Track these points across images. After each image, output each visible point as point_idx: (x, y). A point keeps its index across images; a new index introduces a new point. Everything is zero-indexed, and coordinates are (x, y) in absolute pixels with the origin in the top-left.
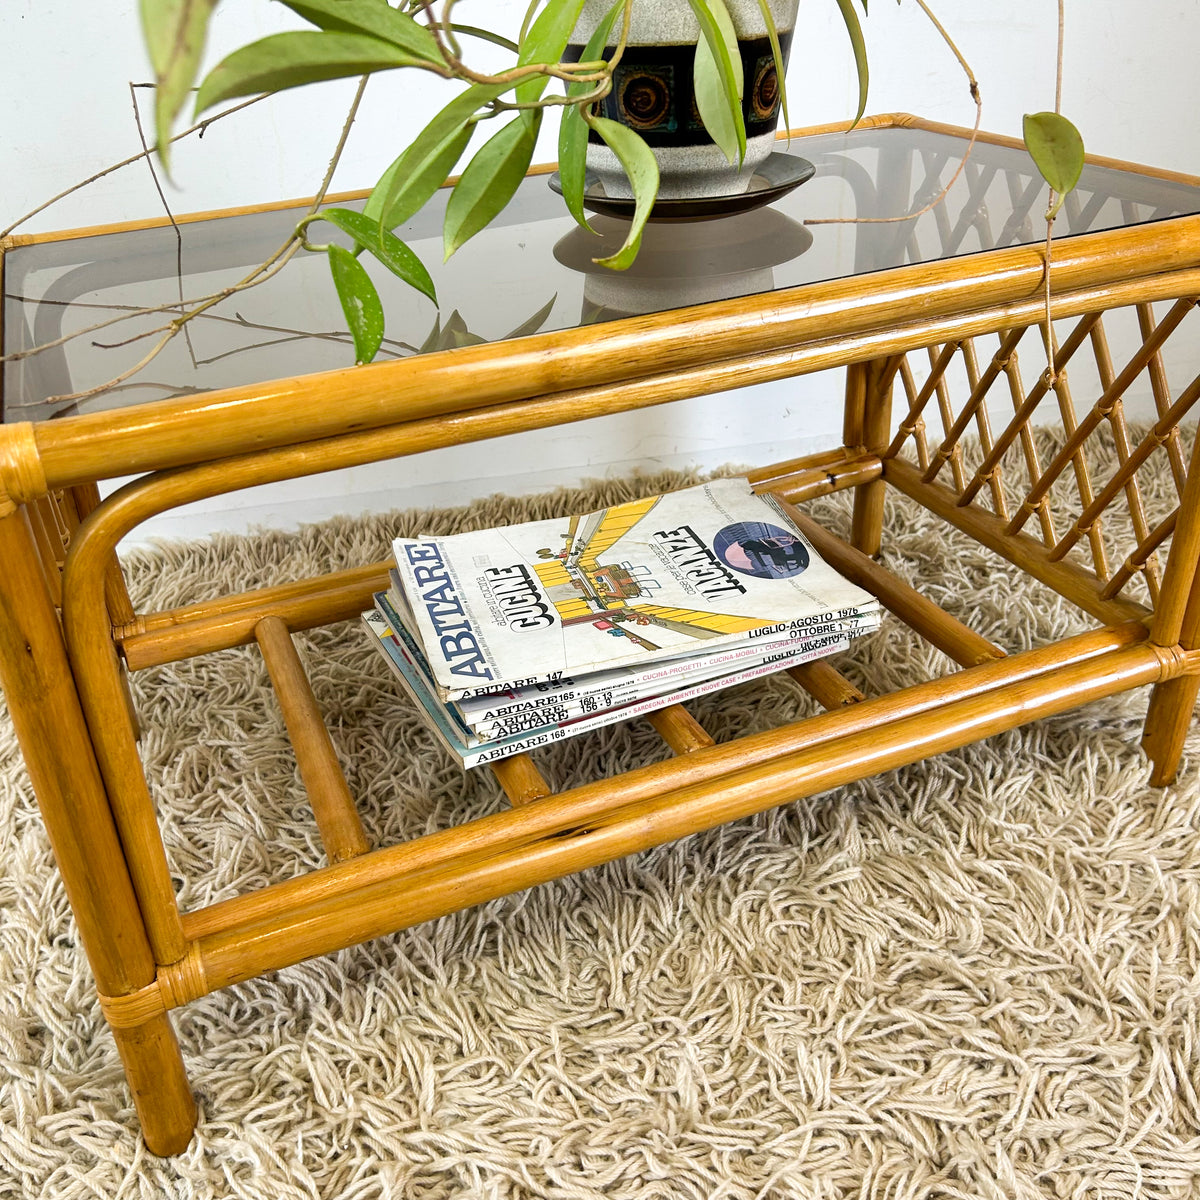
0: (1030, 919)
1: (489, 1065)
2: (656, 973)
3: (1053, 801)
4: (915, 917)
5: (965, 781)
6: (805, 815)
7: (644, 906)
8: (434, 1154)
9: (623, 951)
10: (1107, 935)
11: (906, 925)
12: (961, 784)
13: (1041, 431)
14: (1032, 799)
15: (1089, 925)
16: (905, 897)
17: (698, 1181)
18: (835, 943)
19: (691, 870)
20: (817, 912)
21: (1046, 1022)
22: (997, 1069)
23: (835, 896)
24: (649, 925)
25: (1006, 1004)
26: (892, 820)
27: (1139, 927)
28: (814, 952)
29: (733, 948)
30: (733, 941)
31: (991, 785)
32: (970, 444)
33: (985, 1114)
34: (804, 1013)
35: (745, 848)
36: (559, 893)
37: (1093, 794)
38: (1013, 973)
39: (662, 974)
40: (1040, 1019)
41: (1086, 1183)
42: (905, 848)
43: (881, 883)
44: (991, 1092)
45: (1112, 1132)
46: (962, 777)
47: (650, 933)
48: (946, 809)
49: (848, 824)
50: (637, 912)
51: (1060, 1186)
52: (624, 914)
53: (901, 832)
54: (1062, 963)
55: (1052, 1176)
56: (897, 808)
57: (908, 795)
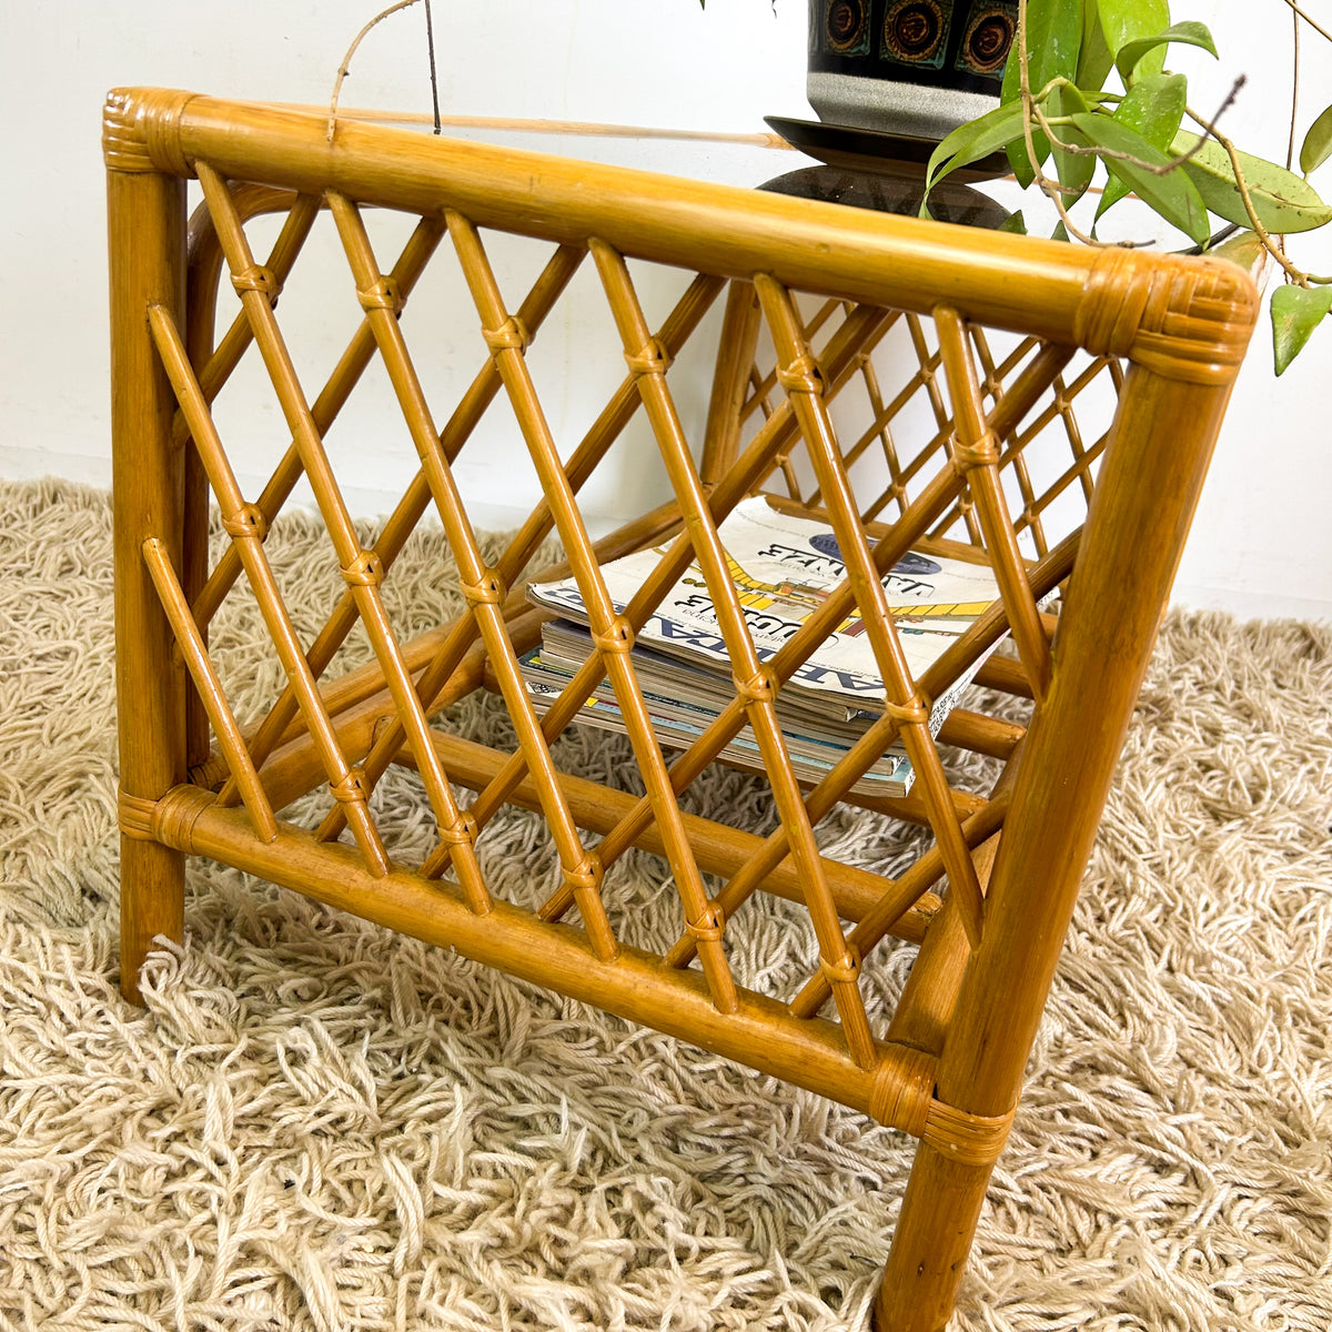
0: (1232, 1050)
1: (589, 1035)
3: (1272, 949)
4: (1100, 1017)
5: (1173, 909)
7: (789, 935)
8: (513, 1100)
9: (758, 969)
11: (1090, 1022)
12: (1169, 908)
13: (1299, 627)
14: (1248, 944)
15: (1302, 1071)
17: (812, 1195)
22: (1178, 1177)
24: (792, 956)
25: (1197, 1117)
26: (1085, 925)
29: (884, 996)
31: (1203, 918)
32: (1217, 622)
33: (1158, 1215)
37: (1319, 955)
40: (1235, 1141)
41: (1272, 1306)
42: (1094, 955)
44: (1168, 1197)
45: (1309, 1266)
46: (1172, 904)
47: (790, 962)
48: (1148, 929)
50: (780, 937)
51: (1240, 1303)
52: (765, 937)
53: (1092, 939)
54: (1267, 1096)
55: (1230, 1290)
56: (1091, 916)
57: (1106, 907)
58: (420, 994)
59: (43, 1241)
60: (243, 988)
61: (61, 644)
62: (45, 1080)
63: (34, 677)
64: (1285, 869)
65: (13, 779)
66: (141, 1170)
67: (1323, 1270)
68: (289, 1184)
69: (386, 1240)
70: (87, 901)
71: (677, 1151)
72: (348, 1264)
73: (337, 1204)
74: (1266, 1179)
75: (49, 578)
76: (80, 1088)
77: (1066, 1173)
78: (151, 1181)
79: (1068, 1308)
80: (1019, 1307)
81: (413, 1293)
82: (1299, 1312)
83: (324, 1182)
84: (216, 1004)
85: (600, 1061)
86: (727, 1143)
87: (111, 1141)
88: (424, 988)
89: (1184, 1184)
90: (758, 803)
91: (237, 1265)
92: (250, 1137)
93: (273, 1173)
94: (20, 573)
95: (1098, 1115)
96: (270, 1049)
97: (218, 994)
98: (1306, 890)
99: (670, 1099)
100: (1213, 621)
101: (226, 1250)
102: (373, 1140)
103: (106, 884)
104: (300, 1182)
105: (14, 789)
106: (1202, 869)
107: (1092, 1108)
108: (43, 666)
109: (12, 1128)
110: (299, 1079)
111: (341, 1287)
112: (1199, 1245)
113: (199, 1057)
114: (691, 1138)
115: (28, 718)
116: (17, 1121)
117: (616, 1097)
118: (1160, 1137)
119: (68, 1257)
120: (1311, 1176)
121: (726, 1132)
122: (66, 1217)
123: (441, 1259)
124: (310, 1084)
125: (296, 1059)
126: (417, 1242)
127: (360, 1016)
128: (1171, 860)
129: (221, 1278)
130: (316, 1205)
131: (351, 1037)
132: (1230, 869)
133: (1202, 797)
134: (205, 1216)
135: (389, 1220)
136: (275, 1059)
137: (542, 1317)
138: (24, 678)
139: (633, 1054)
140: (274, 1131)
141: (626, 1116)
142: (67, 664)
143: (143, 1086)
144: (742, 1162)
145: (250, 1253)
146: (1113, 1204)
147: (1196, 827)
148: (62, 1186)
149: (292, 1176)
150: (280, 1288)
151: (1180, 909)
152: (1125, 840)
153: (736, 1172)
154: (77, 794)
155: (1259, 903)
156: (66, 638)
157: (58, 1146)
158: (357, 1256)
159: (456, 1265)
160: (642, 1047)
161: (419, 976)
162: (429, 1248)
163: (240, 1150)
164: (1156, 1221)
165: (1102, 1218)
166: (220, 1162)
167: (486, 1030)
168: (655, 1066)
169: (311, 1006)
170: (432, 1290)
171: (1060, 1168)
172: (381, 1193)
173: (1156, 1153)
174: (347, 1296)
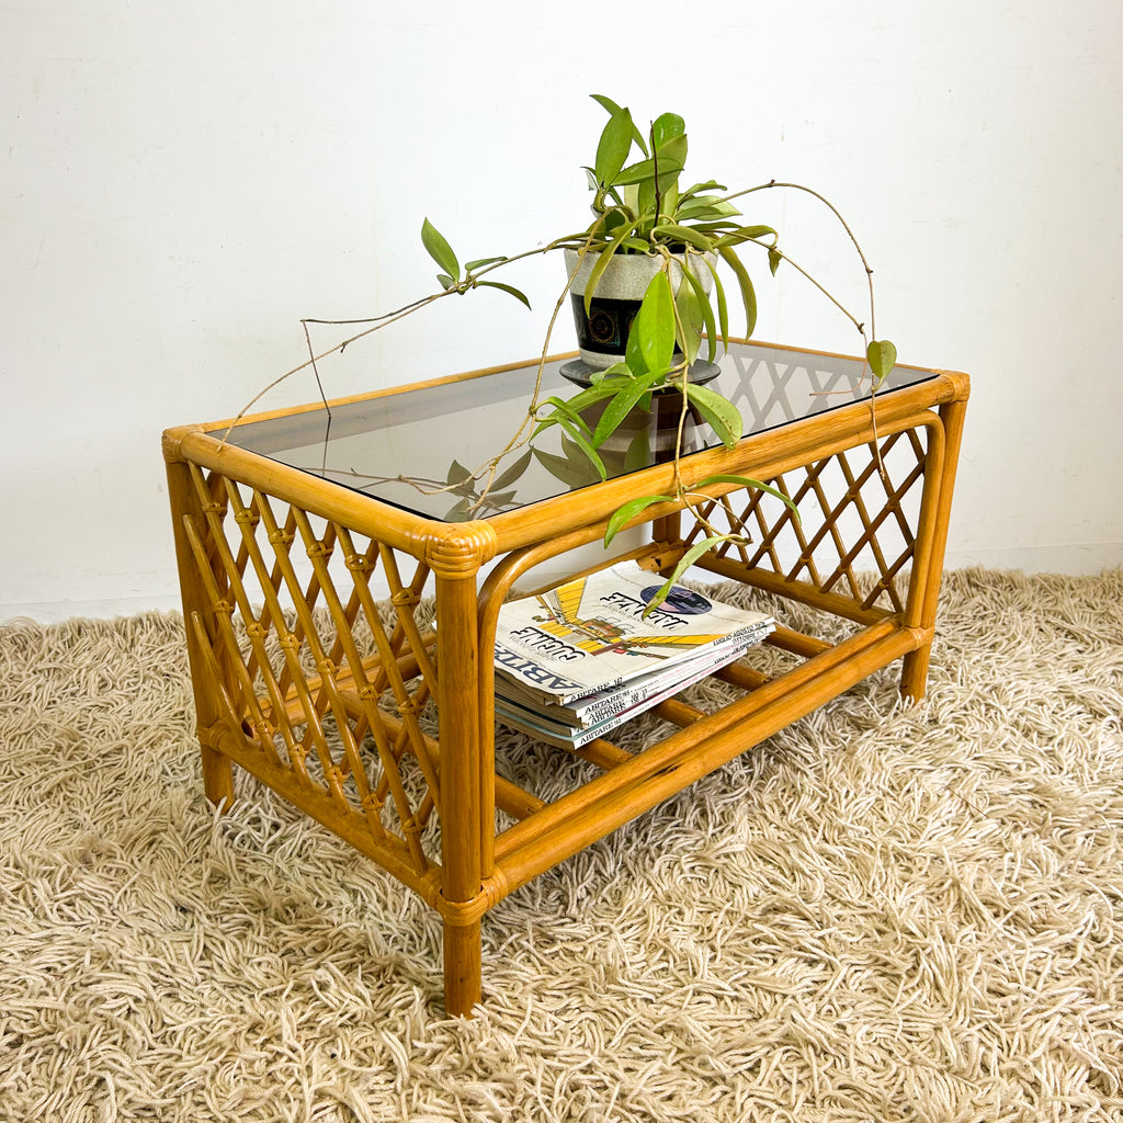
0: (859, 884)
2: (600, 899)
3: (887, 815)
4: (780, 878)
5: (828, 799)
6: (712, 813)
7: (594, 859)
9: (578, 884)
10: (908, 896)
11: (774, 882)
12: (824, 800)
14: (873, 814)
15: (898, 890)
16: (775, 866)
17: (617, 1013)
18: (723, 890)
19: (629, 840)
20: (713, 870)
22: (822, 966)
23: (726, 861)
24: (598, 872)
25: (833, 929)
26: (773, 820)
27: (932, 894)
28: (708, 894)
29: (653, 888)
30: (653, 883)
31: (844, 802)
32: (867, 578)
33: (808, 990)
34: (697, 928)
35: (668, 829)
37: (916, 813)
38: (841, 912)
39: (604, 900)
40: (854, 939)
41: (866, 1028)
42: (779, 838)
43: (760, 857)
44: (815, 979)
45: (889, 1003)
46: (825, 796)
47: (598, 876)
48: (811, 815)
49: (741, 818)
50: (590, 861)
51: (850, 1030)
52: (581, 864)
53: (778, 828)
54: (875, 910)
55: (845, 1024)
56: (777, 813)
57: (786, 805)
58: (384, 936)
59: (211, 1108)
60: (282, 950)
61: (117, 744)
62: (189, 1024)
63: (106, 770)
64: (899, 759)
65: (115, 844)
66: (253, 1062)
67: (895, 1003)
68: (333, 1056)
69: (390, 1076)
70: (180, 914)
71: (541, 1001)
72: (372, 1092)
73: (361, 1062)
74: (868, 958)
75: (94, 695)
76: (208, 1024)
77: (759, 975)
78: (259, 1066)
79: (755, 1048)
80: (730, 1053)
81: (409, 1101)
82: (882, 1029)
83: (352, 1052)
84: (269, 963)
85: (492, 957)
86: (568, 992)
87: (232, 1050)
88: (386, 932)
89: (825, 970)
90: (571, 773)
91: (314, 1103)
92: (305, 1034)
93: (323, 1051)
94: (73, 694)
95: (775, 939)
96: (308, 983)
97: (268, 957)
98: (912, 770)
99: (534, 972)
100: (864, 579)
101: (309, 1096)
102: (373, 1024)
103: (190, 901)
104: (339, 1054)
105: (119, 851)
106: (847, 768)
107: (771, 935)
108: (110, 761)
109: (178, 1052)
110: (327, 998)
111: (371, 1104)
112: (830, 1002)
113: (267, 995)
114: (547, 993)
115: (111, 800)
116: (180, 1047)
117: (504, 976)
118: (808, 946)
119: (227, 1114)
120: (892, 953)
121: (566, 986)
122: (219, 1093)
123: (421, 1081)
124: (334, 1000)
125: (323, 987)
126: (407, 1074)
127: (353, 956)
128: (828, 765)
129: (309, 1110)
130: (350, 1064)
131: (350, 968)
132: (863, 767)
133: (850, 716)
134: (292, 1080)
135: (390, 1065)
136: (311, 988)
137: (480, 1101)
138: (99, 772)
139: (511, 950)
140: (318, 1029)
141: (511, 985)
142: (123, 757)
143: (242, 1017)
144: (576, 1001)
145: (320, 1095)
146: (783, 988)
147: (845, 739)
148: (213, 1078)
149: (334, 1051)
150: (339, 1109)
151: (830, 799)
152: (799, 758)
153: (574, 1007)
154: (154, 846)
155: (881, 786)
156: (117, 739)
157: (207, 1058)
158: (376, 1087)
159: (429, 1082)
160: (516, 945)
161: (381, 925)
162: (413, 1076)
163: (303, 1042)
164: (808, 993)
165: (778, 997)
166: (294, 1051)
167: (425, 951)
168: (524, 955)
169: (324, 954)
170: (419, 1097)
171: (756, 972)
172: (383, 1052)
173: (807, 955)
174: (375, 1108)
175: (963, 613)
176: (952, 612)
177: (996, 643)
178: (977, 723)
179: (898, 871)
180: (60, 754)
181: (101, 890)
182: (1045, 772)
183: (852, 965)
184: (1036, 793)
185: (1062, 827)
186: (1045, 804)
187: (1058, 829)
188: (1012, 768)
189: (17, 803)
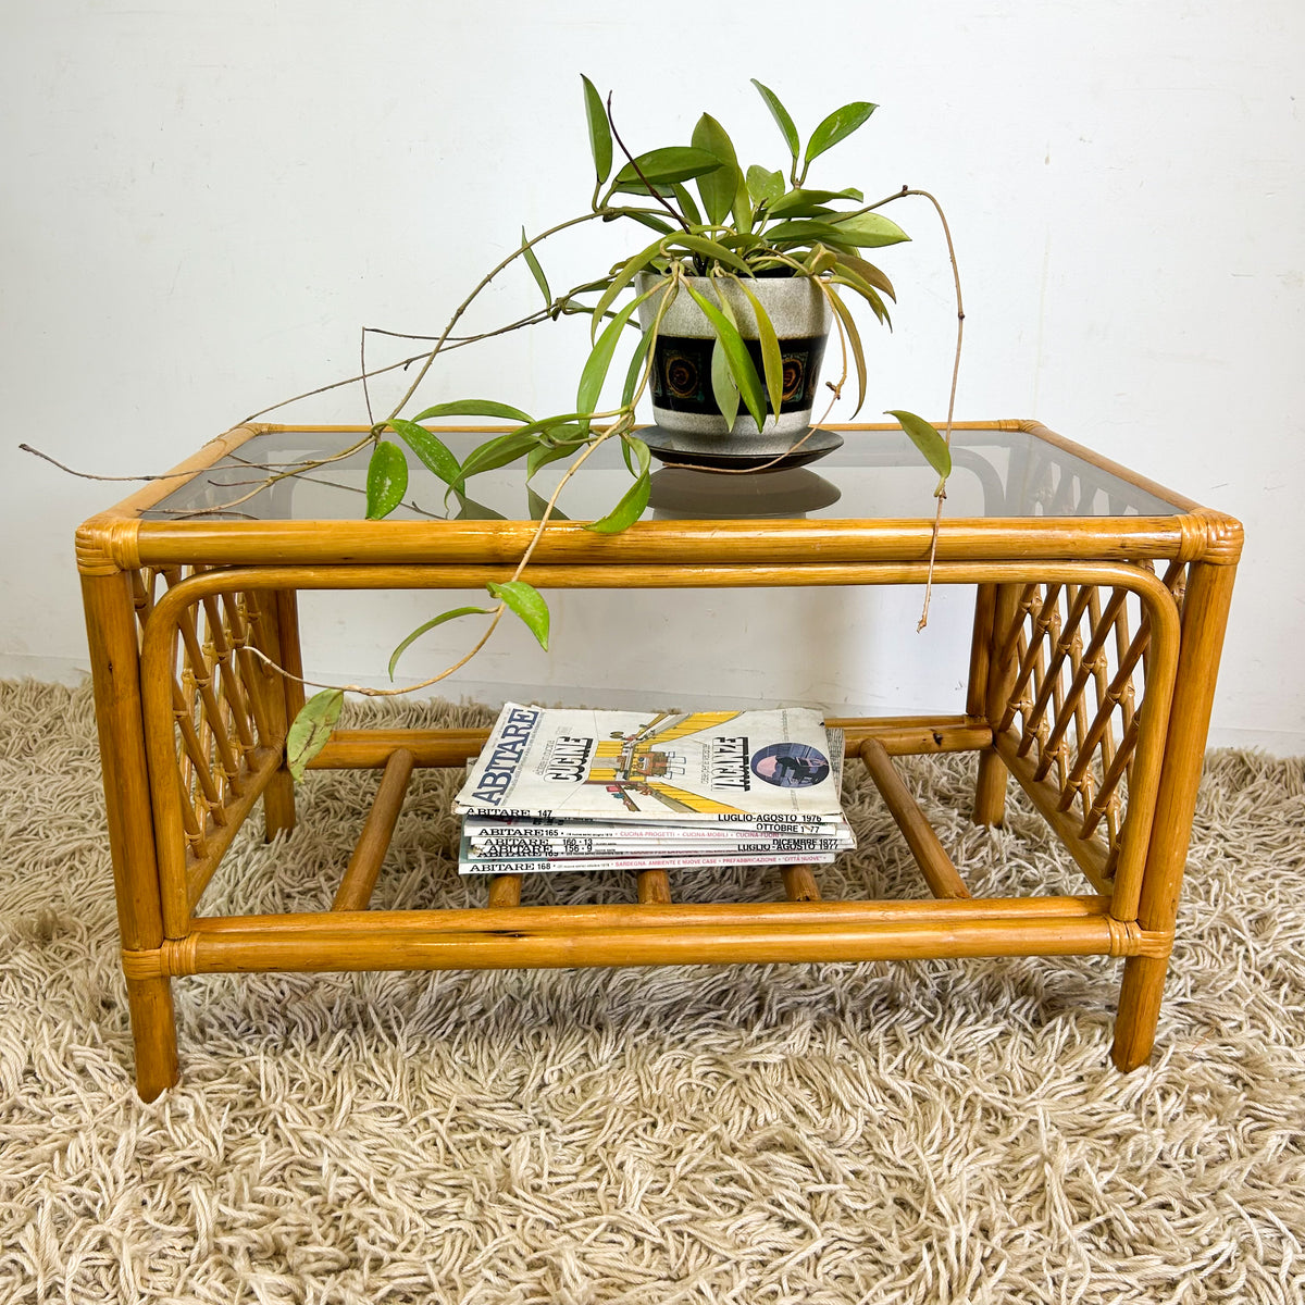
1: (399, 1111)
2: (568, 1088)
4: (811, 1109)
5: (933, 1019)
6: (770, 1009)
7: (589, 1038)
9: (553, 1064)
11: (801, 1112)
12: (927, 1021)
15: (962, 1154)
16: (812, 1091)
19: (646, 1024)
20: (730, 1081)
21: (865, 1212)
22: (797, 1231)
23: (752, 1072)
24: (585, 1055)
25: (838, 1187)
26: (846, 1034)
27: (1010, 1170)
28: (706, 1110)
29: (641, 1089)
30: (643, 1081)
31: (954, 1028)
33: (762, 1258)
34: (665, 1147)
35: (701, 1021)
36: (531, 1014)
37: (1052, 1060)
38: (862, 1168)
39: (573, 1091)
40: (862, 1207)
43: (799, 1077)
44: (779, 1246)
46: (931, 1016)
48: (900, 1037)
52: (570, 1040)
74: (862, 1235)
77: (706, 1224)
86: (456, 1191)
89: (798, 1237)
95: (750, 1181)
107: (748, 1176)
144: (457, 1205)
146: (729, 1249)
153: (452, 1211)
158: (169, 1252)
170: (203, 1275)
171: (704, 1220)
173: (781, 1212)
175: (1272, 815)
176: (1257, 812)
177: (1300, 859)
178: (1208, 959)
179: (978, 1129)
180: (96, 822)
181: (37, 970)
182: (1277, 1040)
183: (840, 1239)
184: (1245, 1065)
185: (1258, 1119)
186: (1251, 1082)
187: (1249, 1120)
188: (1225, 1026)
189: (22, 865)
